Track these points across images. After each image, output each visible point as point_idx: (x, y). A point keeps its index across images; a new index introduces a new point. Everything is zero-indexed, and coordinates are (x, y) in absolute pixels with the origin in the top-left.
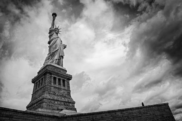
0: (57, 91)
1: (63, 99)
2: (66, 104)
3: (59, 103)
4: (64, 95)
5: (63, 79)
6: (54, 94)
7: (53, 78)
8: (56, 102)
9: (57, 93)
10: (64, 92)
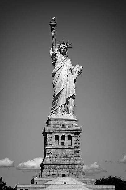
0: (60, 152)
1: (67, 161)
2: (70, 167)
3: (61, 166)
4: (70, 156)
5: (69, 134)
6: (56, 157)
7: (54, 137)
8: (58, 167)
9: (59, 155)
10: (70, 152)
